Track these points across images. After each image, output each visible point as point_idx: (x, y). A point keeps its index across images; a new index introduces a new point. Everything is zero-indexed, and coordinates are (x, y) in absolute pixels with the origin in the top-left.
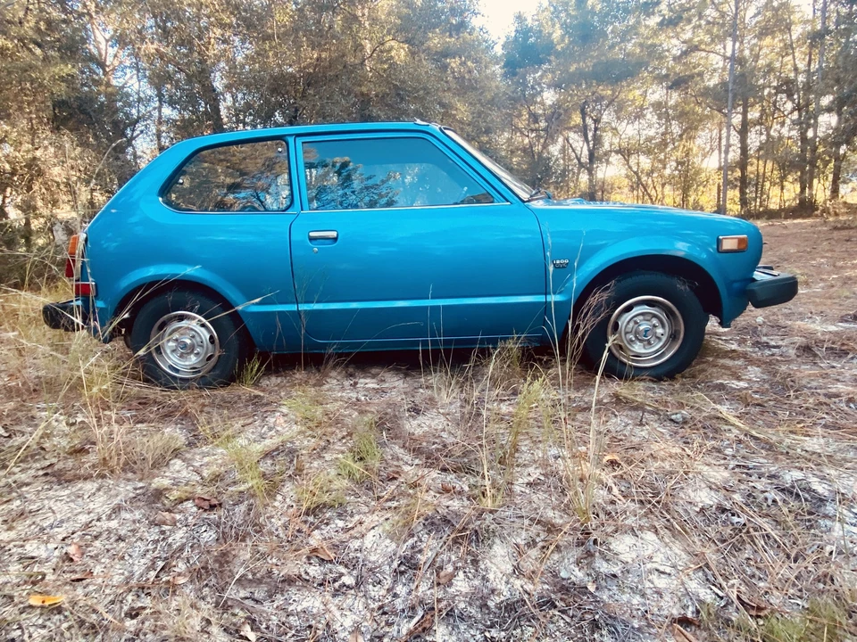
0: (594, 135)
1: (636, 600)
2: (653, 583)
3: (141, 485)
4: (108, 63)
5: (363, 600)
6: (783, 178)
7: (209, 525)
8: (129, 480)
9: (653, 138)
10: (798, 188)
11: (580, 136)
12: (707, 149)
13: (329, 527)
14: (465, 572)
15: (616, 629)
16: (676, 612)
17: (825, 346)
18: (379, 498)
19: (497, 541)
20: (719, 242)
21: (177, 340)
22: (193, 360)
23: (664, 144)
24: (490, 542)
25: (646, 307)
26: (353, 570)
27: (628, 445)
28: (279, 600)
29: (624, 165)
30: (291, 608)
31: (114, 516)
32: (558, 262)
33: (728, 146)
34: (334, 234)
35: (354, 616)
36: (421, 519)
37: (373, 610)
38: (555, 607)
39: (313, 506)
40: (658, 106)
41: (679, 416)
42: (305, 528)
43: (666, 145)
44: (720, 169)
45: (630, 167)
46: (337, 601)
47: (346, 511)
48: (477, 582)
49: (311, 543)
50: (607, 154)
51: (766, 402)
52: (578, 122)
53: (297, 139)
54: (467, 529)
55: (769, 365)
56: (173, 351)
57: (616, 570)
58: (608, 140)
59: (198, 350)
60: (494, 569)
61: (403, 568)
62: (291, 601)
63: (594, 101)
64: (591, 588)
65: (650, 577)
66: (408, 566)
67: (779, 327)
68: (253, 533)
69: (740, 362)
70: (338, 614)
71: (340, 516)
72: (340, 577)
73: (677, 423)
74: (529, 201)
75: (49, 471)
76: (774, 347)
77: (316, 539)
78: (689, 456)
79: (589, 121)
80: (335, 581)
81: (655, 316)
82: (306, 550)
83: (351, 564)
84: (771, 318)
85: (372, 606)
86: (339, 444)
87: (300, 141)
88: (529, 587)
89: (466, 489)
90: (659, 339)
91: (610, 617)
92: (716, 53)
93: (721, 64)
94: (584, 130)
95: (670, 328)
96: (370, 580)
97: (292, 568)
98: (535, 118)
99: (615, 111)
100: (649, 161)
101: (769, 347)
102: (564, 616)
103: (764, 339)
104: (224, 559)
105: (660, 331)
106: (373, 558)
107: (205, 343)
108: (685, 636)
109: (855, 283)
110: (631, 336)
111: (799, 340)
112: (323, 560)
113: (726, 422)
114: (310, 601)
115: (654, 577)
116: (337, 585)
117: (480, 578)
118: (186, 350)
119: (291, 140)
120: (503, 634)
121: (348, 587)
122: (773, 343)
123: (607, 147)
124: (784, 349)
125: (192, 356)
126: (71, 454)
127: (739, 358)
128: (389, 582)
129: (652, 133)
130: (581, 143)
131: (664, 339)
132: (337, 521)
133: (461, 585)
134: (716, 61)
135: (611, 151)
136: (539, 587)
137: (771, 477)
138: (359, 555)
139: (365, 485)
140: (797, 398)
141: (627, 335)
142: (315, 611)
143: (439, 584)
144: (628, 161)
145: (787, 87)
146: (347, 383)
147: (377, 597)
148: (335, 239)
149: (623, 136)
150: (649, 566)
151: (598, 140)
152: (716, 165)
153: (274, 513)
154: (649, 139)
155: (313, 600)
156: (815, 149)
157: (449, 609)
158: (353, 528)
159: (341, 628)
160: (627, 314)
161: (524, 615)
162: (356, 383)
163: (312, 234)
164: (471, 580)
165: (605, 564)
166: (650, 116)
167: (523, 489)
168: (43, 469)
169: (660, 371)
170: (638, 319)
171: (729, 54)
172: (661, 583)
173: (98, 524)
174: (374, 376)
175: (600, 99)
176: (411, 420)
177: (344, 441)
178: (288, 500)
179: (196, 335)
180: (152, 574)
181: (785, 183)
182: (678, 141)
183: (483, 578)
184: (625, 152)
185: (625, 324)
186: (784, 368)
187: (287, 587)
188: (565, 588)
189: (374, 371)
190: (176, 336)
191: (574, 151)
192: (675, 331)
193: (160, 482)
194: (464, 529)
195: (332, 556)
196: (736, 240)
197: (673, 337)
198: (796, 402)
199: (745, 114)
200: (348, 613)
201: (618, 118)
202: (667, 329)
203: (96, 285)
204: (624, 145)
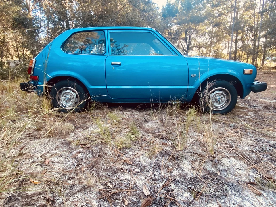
0: (189, 41)
1: (234, 177)
2: (238, 172)
3: (63, 140)
4: (30, 8)
5: (144, 176)
6: (248, 58)
7: (89, 152)
8: (58, 138)
9: (208, 43)
10: (252, 61)
11: (184, 41)
12: (224, 47)
13: (128, 154)
14: (176, 168)
15: (229, 185)
16: (247, 181)
17: (272, 106)
18: (142, 146)
19: (184, 159)
20: (244, 71)
21: (65, 96)
22: (70, 103)
23: (210, 45)
24: (182, 160)
25: (220, 91)
26: (139, 167)
27: (219, 133)
28: (117, 176)
29: (197, 51)
30: (121, 178)
31: (57, 149)
32: (193, 75)
33: (231, 46)
34: (120, 63)
35: (142, 181)
36: (158, 153)
37: (148, 179)
38: (209, 179)
39: (121, 148)
40: (209, 33)
41: (233, 125)
42: (120, 154)
43: (211, 45)
44: (228, 54)
45: (200, 52)
46: (135, 176)
47: (132, 150)
48: (181, 171)
49: (123, 159)
50: (193, 47)
51: (258, 122)
52: (184, 36)
53: (108, 31)
54: (174, 156)
55: (255, 112)
56: (64, 100)
57: (225, 168)
58: (193, 43)
59: (72, 100)
60: (185, 168)
61: (156, 167)
62: (121, 176)
63: (189, 29)
64: (219, 174)
65: (236, 171)
66: (157, 166)
67: (256, 101)
68: (104, 155)
69: (246, 111)
70: (137, 180)
71: (130, 151)
72: (135, 169)
73: (232, 127)
74: (183, 55)
75: (30, 135)
76: (255, 106)
77: (124, 158)
78: (238, 136)
79: (188, 36)
80: (133, 170)
81: (222, 94)
82: (122, 161)
83: (138, 165)
84: (252, 98)
85: (148, 178)
86: (124, 130)
87: (109, 31)
88: (198, 173)
89: (170, 144)
90: (223, 101)
91: (227, 182)
92: (229, 16)
93: (230, 20)
94: (186, 39)
95: (227, 98)
96: (145, 170)
97: (119, 166)
98: (170, 34)
99: (196, 33)
100: (205, 50)
101: (253, 106)
102: (212, 182)
103: (252, 104)
104: (97, 163)
105: (223, 99)
106: (144, 164)
107: (75, 97)
108: (252, 188)
109: (275, 89)
110: (214, 100)
111: (263, 105)
112: (128, 164)
113: (247, 127)
114: (127, 176)
115: (238, 170)
116: (134, 171)
117: (181, 170)
118: (69, 100)
119: (106, 31)
120: (193, 186)
121: (138, 172)
122: (255, 105)
123: (193, 45)
124: (259, 107)
125: (70, 102)
126: (36, 130)
127: (245, 109)
128: (152, 171)
129: (207, 41)
130: (184, 43)
131: (224, 101)
132: (130, 153)
133: (175, 172)
134: (229, 19)
135: (194, 46)
136: (201, 173)
137: (267, 142)
138: (139, 163)
139: (136, 142)
140: (267, 121)
141: (213, 100)
142: (129, 179)
143: (169, 172)
144: (199, 50)
145: (251, 29)
146: (121, 113)
147: (148, 175)
148: (120, 65)
149: (198, 42)
150: (235, 167)
151: (190, 43)
152: (227, 53)
153: (109, 150)
154: (206, 43)
155: (128, 176)
156: (258, 49)
157: (174, 179)
158: (136, 155)
159: (139, 185)
160: (213, 93)
161: (199, 181)
162: (123, 113)
163: (112, 63)
164: (179, 171)
165: (221, 167)
166: (207, 36)
167: (189, 145)
168: (28, 134)
169: (223, 112)
170: (216, 95)
171: (233, 17)
172: (240, 172)
173: (52, 151)
174: (129, 111)
175: (191, 29)
176: (145, 124)
177: (125, 129)
178: (112, 146)
179: (72, 95)
180: (74, 167)
181: (248, 59)
182: (215, 44)
183: (183, 170)
184: (198, 47)
185: (212, 97)
186: (260, 112)
187: (118, 172)
188: (210, 173)
189: (129, 110)
190: (65, 95)
191: (182, 46)
192: (228, 99)
193: (69, 139)
194: (173, 156)
195: (131, 163)
196: (249, 71)
197: (227, 101)
198: (266, 122)
199: (237, 36)
200: (140, 180)
201: (197, 36)
202: (226, 98)
203: (38, 77)
204: (198, 44)
